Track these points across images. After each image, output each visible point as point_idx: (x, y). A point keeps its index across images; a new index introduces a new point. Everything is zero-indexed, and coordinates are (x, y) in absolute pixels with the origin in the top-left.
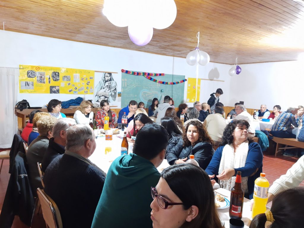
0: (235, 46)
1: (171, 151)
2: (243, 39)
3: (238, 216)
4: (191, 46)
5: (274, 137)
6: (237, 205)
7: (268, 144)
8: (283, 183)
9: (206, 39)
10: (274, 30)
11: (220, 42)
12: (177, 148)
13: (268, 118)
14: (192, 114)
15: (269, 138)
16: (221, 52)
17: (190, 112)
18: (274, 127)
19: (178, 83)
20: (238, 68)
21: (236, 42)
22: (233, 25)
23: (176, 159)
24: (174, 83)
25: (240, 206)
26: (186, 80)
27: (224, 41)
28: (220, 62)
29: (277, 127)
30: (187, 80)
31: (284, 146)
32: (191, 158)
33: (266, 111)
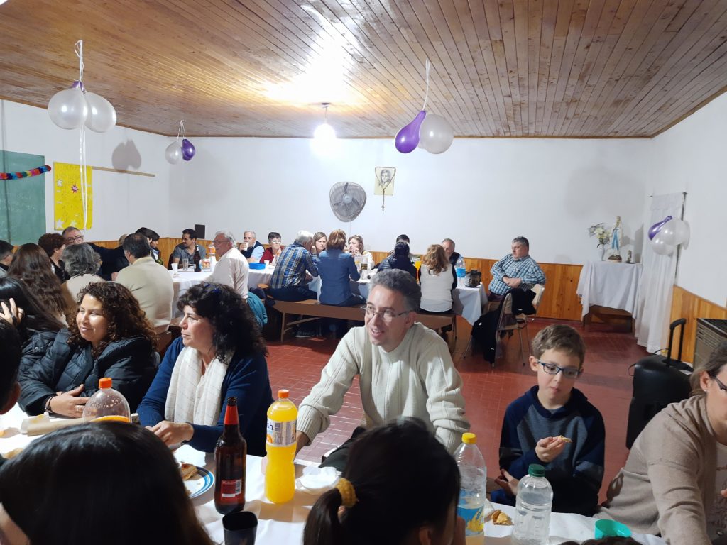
0: (177, 90)
1: (29, 373)
2: (198, 78)
3: (236, 503)
4: (59, 75)
5: (276, 301)
6: (232, 479)
7: (265, 316)
8: (318, 403)
9: (102, 63)
10: (264, 65)
11: (140, 77)
12: (48, 363)
13: (262, 261)
14: (78, 262)
15: (266, 305)
16: (144, 102)
17: (74, 257)
18: (275, 280)
19: (23, 175)
20: (187, 145)
21: (180, 82)
22: (173, 38)
23: (49, 393)
24: (10, 177)
25: (239, 479)
26: (49, 168)
27: (151, 75)
28: (142, 126)
29: (281, 280)
30: (52, 167)
31: (296, 317)
32: (103, 387)
33: (256, 246)
